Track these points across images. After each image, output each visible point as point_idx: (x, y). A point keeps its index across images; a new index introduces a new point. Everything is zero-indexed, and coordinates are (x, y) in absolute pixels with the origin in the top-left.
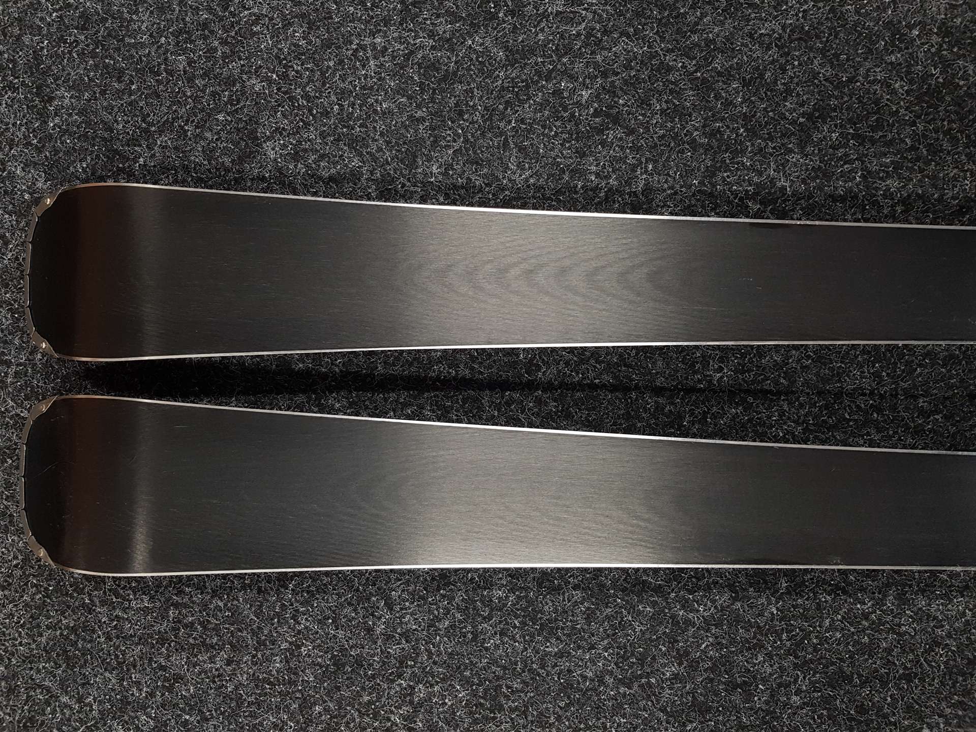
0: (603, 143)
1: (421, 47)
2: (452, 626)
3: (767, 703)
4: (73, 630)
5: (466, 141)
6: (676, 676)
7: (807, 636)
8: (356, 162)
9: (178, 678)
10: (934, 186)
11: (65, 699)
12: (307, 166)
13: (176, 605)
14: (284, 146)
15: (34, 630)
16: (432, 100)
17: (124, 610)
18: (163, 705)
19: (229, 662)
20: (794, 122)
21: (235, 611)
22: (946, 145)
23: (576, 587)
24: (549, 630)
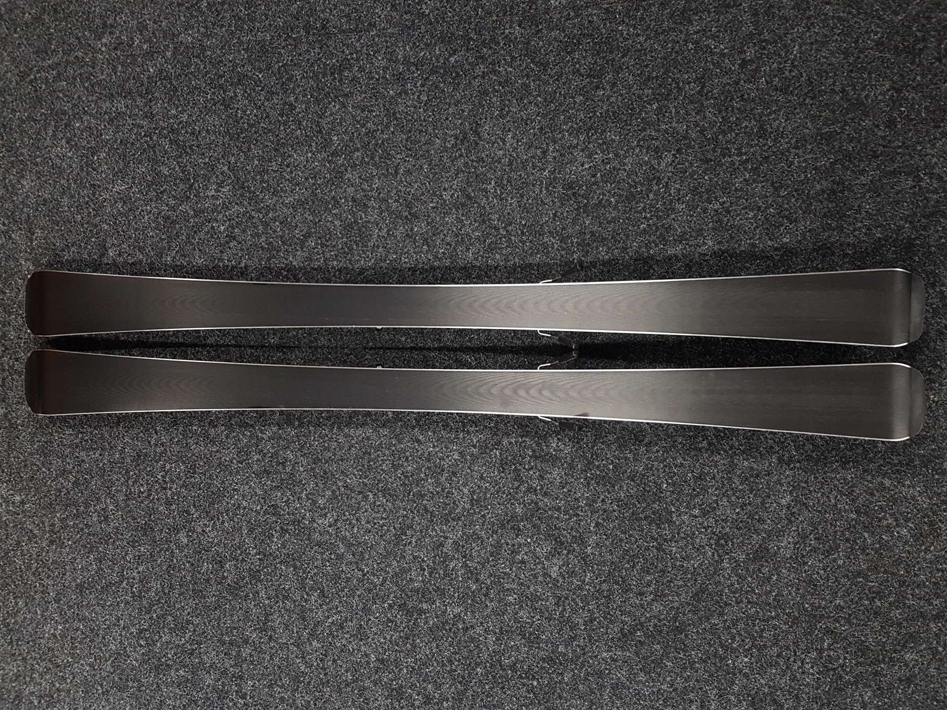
0: (229, 248)
1: (164, 210)
2: (179, 441)
3: (291, 470)
4: (46, 442)
5: (180, 247)
6: (258, 460)
7: (305, 443)
8: (141, 257)
9: (83, 461)
10: (350, 263)
11: (44, 469)
12: (124, 259)
13: (81, 433)
14: (116, 251)
15: (32, 443)
16: (168, 231)
17: (63, 435)
18: (78, 472)
19: (100, 455)
20: (298, 239)
21: (102, 435)
22: (355, 247)
23: (222, 425)
24: (213, 442)
